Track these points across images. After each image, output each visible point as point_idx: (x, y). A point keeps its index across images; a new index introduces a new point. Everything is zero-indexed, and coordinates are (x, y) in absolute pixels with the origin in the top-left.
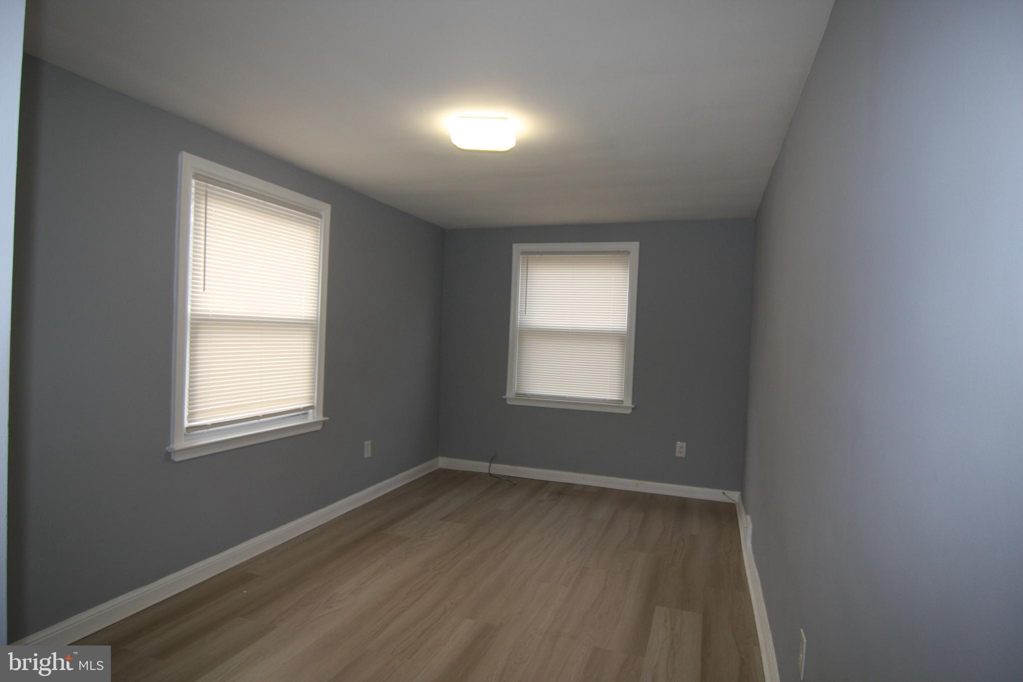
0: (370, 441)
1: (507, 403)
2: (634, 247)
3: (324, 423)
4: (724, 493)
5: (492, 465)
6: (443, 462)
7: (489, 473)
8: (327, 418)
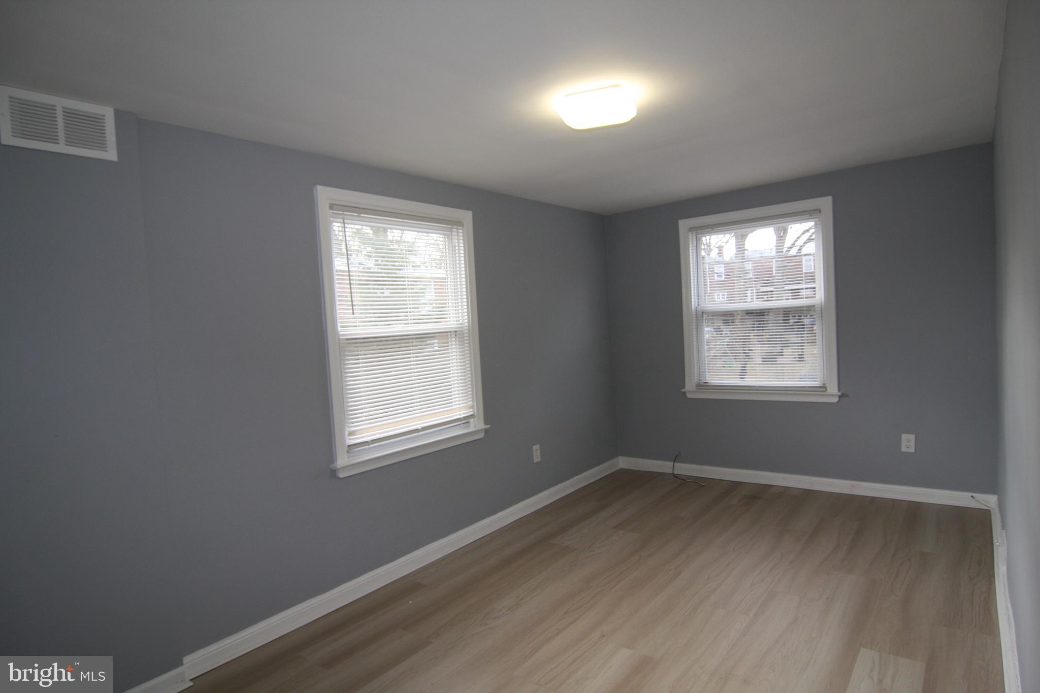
0: (538, 446)
1: (687, 397)
2: (826, 203)
3: (486, 431)
4: (972, 497)
5: (677, 464)
6: (623, 462)
7: (673, 474)
8: (489, 426)
